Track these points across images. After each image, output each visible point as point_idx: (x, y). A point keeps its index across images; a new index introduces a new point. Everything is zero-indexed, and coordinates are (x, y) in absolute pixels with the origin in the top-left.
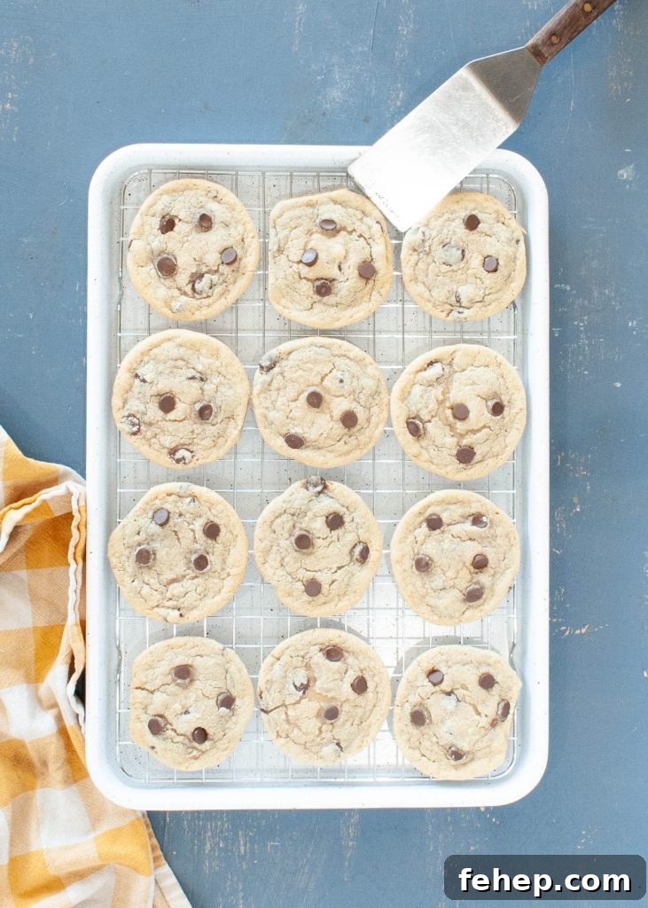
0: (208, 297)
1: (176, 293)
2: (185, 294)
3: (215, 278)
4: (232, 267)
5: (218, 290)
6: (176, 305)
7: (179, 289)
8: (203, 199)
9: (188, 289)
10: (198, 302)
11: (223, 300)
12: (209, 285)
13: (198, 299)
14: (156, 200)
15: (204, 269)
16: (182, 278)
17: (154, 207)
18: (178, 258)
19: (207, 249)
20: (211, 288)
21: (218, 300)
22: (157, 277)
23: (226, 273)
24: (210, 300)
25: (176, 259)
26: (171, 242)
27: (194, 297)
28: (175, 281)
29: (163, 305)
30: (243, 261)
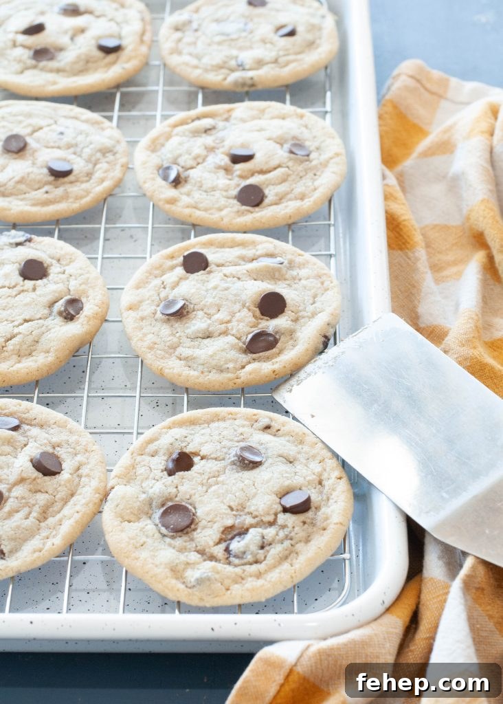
0: (256, 562)
1: (194, 557)
2: (212, 558)
3: (270, 532)
4: (302, 517)
5: (275, 551)
6: (192, 575)
7: (201, 552)
8: (247, 430)
9: (219, 551)
10: (238, 570)
11: (286, 566)
12: (260, 544)
13: (236, 566)
14: (160, 434)
15: (249, 520)
16: (207, 535)
17: (156, 443)
18: (197, 506)
19: (255, 490)
20: (262, 547)
21: (275, 567)
22: (157, 535)
23: (290, 525)
24: (261, 567)
25: (195, 508)
26: (185, 486)
27: (229, 563)
28: (192, 540)
29: (169, 574)
30: (323, 510)
